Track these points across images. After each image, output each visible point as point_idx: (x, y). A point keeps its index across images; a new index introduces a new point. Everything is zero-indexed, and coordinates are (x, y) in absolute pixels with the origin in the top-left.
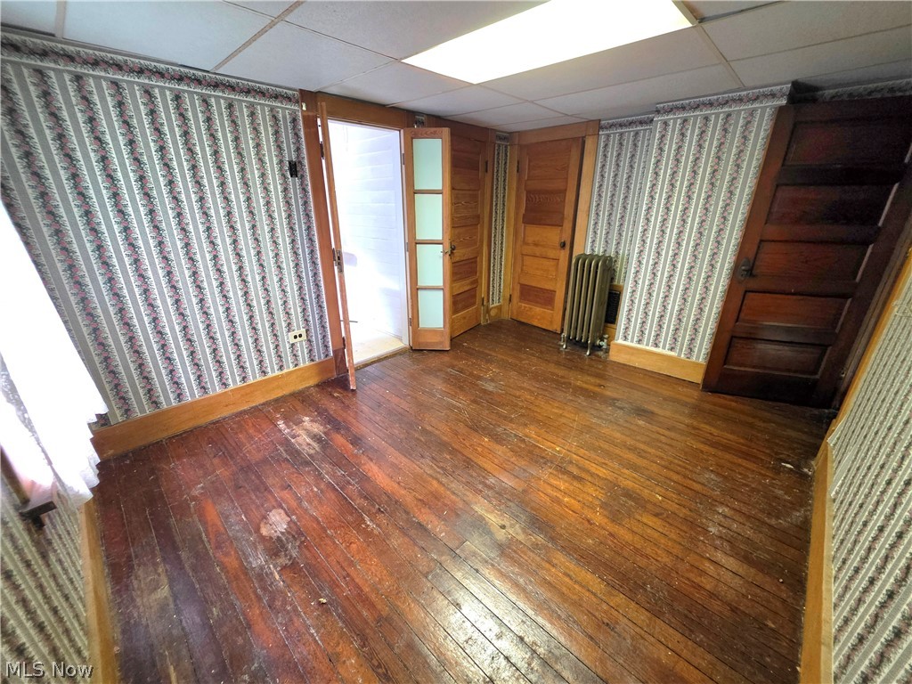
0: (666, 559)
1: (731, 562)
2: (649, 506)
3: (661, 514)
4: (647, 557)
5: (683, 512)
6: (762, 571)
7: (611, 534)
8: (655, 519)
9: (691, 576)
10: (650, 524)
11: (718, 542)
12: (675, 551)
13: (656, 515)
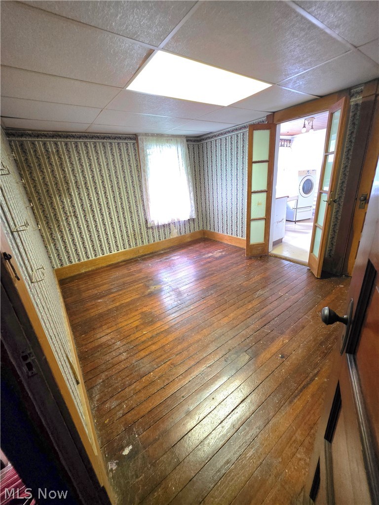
0: (119, 320)
1: (104, 339)
2: (142, 326)
3: (136, 329)
4: (124, 316)
5: (133, 337)
6: (94, 348)
7: (137, 310)
8: (135, 325)
9: (110, 324)
10: (135, 323)
11: (113, 341)
12: (120, 324)
13: (137, 327)
